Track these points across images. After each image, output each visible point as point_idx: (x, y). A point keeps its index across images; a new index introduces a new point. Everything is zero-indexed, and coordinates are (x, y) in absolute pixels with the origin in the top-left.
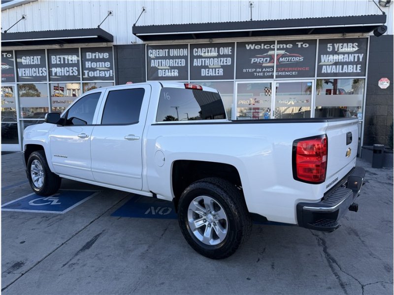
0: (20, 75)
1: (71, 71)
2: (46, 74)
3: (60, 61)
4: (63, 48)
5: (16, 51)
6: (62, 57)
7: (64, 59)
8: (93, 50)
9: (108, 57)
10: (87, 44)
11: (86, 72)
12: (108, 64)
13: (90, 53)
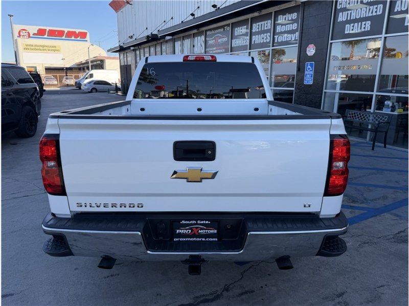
0: (233, 46)
1: (265, 38)
2: (248, 43)
3: (258, 28)
4: (261, 14)
5: (232, 24)
6: (260, 23)
7: (262, 25)
8: (283, 12)
9: (296, 17)
10: (279, 6)
11: (276, 37)
12: (295, 26)
13: (281, 16)
